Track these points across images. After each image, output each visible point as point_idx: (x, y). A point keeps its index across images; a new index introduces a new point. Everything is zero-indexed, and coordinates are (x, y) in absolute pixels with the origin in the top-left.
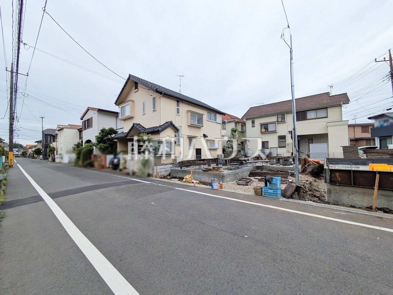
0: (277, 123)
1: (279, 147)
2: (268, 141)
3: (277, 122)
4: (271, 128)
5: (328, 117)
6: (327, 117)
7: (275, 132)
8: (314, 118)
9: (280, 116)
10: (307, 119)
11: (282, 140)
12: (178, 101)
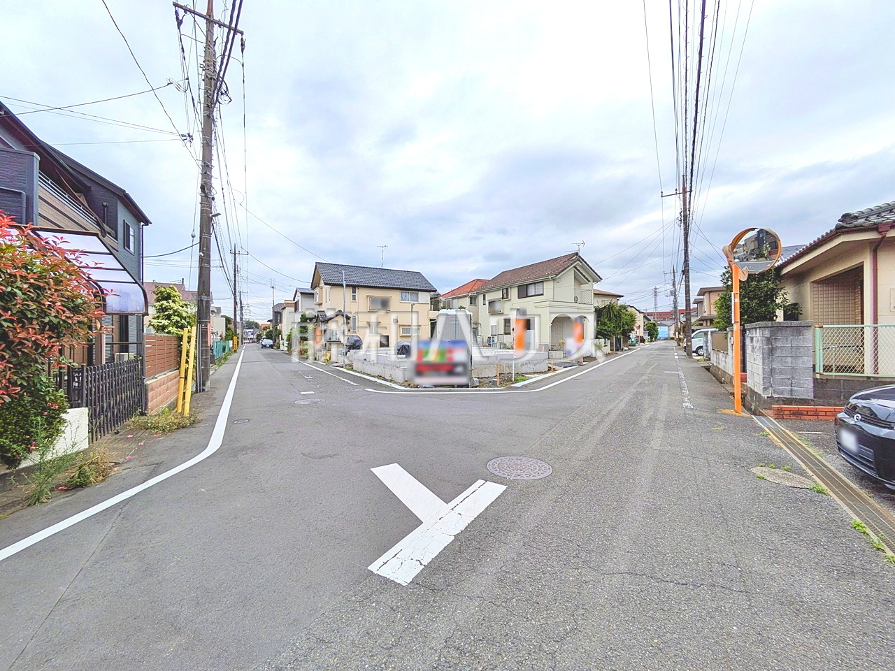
0: (502, 300)
1: (505, 334)
2: (496, 325)
4: (498, 306)
5: (544, 294)
6: (542, 294)
7: (499, 313)
8: (534, 294)
9: (505, 291)
10: (527, 296)
11: (507, 324)
12: (354, 287)
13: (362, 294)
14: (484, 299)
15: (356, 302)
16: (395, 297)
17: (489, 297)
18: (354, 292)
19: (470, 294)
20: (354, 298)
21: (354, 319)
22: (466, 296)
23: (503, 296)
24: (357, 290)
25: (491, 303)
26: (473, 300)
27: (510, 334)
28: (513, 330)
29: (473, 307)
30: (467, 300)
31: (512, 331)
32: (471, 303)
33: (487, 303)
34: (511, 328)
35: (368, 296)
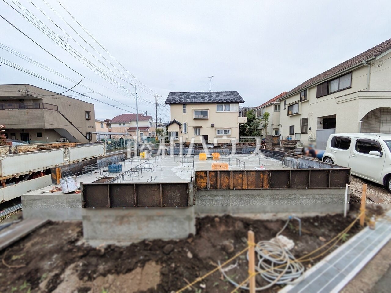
0: (299, 103)
1: (302, 133)
2: (294, 126)
3: (300, 101)
4: (295, 109)
5: (352, 87)
6: (350, 87)
7: (297, 115)
8: (337, 89)
9: (303, 94)
10: (328, 94)
11: (305, 124)
12: (185, 104)
13: (190, 109)
14: (285, 104)
15: (186, 114)
16: (212, 109)
17: (289, 101)
18: (184, 107)
19: (274, 103)
20: (184, 111)
21: (185, 125)
22: (271, 105)
23: (301, 98)
24: (186, 106)
25: (290, 107)
26: (277, 107)
27: (306, 133)
28: (310, 129)
29: (276, 113)
30: (273, 107)
31: (308, 131)
32: (276, 109)
33: (287, 106)
34: (309, 127)
35: (194, 110)
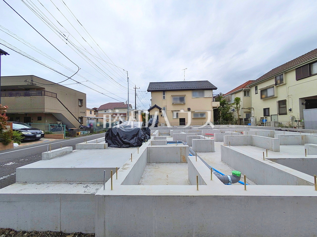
0: (275, 86)
1: (280, 114)
2: (269, 108)
4: (270, 93)
7: (273, 97)
9: (278, 77)
10: (311, 75)
11: (282, 106)
12: (164, 91)
13: (169, 95)
14: (256, 89)
15: (165, 100)
16: (188, 95)
17: (262, 86)
19: (244, 89)
21: (164, 109)
22: (241, 91)
23: (276, 82)
24: (165, 93)
25: (263, 91)
26: (247, 93)
27: (286, 114)
28: (290, 110)
29: (246, 98)
31: (288, 112)
32: (245, 95)
33: (259, 91)
34: (288, 108)
35: (172, 96)
